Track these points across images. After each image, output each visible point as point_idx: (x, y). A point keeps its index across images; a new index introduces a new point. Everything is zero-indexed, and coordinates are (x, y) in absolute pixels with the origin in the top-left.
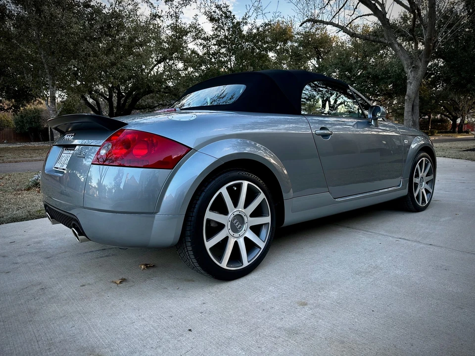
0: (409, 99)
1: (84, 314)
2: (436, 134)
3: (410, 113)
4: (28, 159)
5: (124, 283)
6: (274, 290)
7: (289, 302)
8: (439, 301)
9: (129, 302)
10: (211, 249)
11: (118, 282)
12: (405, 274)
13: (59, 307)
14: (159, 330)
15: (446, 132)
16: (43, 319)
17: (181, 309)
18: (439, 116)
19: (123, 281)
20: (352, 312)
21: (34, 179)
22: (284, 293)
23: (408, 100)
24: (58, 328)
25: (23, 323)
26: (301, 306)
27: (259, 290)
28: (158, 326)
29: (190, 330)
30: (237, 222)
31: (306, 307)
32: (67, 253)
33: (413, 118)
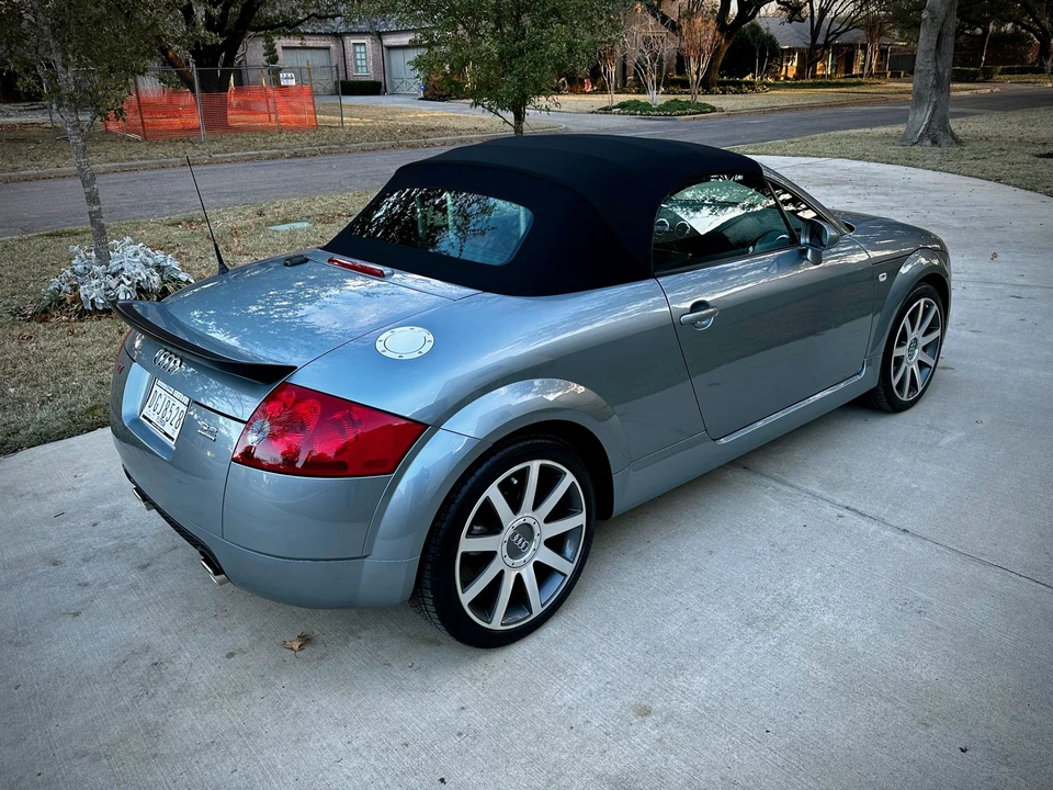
0: (932, 19)
1: (249, 735)
2: (996, 77)
3: (932, 55)
4: (8, 174)
5: (308, 649)
6: (590, 672)
7: (618, 704)
8: (889, 706)
9: (324, 702)
10: (470, 604)
11: (296, 646)
12: (841, 624)
13: (199, 716)
14: (388, 779)
15: (1022, 71)
16: (176, 751)
17: (423, 726)
18: (1009, 26)
19: (306, 640)
20: (730, 733)
21: (51, 288)
22: (610, 679)
23: (929, 22)
24: (208, 773)
25: (143, 760)
26: (640, 718)
27: (564, 671)
28: (386, 769)
29: (442, 780)
30: (520, 537)
31: (648, 719)
32: (179, 551)
33: (937, 68)
